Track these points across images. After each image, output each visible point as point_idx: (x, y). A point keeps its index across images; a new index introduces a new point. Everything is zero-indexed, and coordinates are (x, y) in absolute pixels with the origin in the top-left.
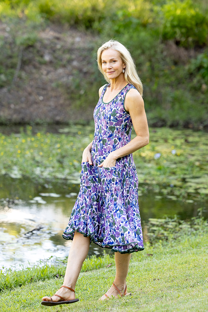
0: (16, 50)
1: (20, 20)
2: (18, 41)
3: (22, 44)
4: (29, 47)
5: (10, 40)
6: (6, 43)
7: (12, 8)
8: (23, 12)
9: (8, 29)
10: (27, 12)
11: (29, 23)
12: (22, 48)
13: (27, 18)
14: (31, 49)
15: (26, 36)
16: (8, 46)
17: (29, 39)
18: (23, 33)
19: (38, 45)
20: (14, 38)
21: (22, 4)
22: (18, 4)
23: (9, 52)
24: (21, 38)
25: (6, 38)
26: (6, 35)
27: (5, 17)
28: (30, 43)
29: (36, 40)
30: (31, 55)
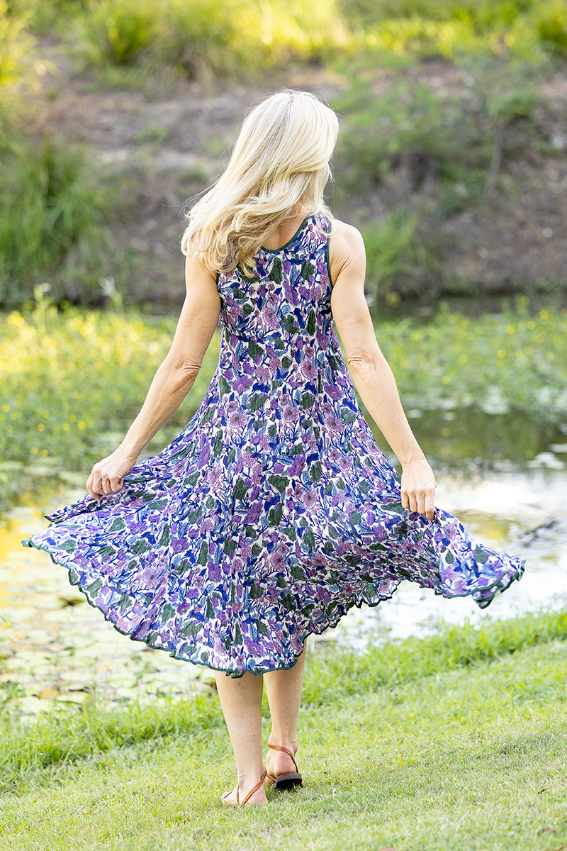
0: (488, 127)
1: (495, 61)
2: (494, 107)
3: (501, 113)
4: (518, 119)
5: (475, 105)
6: (466, 112)
7: (478, 32)
8: (502, 41)
9: (470, 81)
10: (511, 40)
11: (516, 66)
12: (502, 121)
13: (512, 54)
14: (522, 125)
15: (509, 95)
16: (469, 120)
17: (516, 102)
18: (504, 89)
19: (538, 114)
20: (484, 100)
21: (499, 25)
22: (489, 24)
23: (473, 133)
24: (501, 99)
25: (464, 103)
26: (466, 94)
27: (462, 54)
28: (519, 110)
29: (534, 103)
30: (521, 138)
